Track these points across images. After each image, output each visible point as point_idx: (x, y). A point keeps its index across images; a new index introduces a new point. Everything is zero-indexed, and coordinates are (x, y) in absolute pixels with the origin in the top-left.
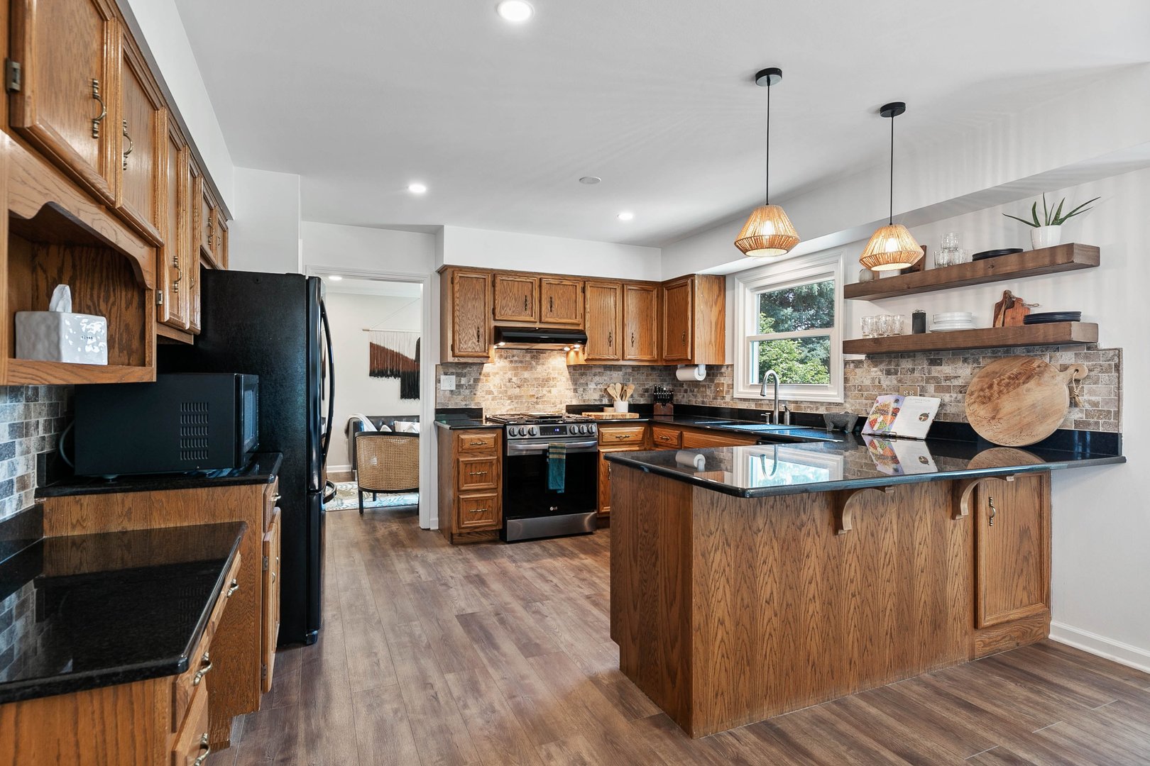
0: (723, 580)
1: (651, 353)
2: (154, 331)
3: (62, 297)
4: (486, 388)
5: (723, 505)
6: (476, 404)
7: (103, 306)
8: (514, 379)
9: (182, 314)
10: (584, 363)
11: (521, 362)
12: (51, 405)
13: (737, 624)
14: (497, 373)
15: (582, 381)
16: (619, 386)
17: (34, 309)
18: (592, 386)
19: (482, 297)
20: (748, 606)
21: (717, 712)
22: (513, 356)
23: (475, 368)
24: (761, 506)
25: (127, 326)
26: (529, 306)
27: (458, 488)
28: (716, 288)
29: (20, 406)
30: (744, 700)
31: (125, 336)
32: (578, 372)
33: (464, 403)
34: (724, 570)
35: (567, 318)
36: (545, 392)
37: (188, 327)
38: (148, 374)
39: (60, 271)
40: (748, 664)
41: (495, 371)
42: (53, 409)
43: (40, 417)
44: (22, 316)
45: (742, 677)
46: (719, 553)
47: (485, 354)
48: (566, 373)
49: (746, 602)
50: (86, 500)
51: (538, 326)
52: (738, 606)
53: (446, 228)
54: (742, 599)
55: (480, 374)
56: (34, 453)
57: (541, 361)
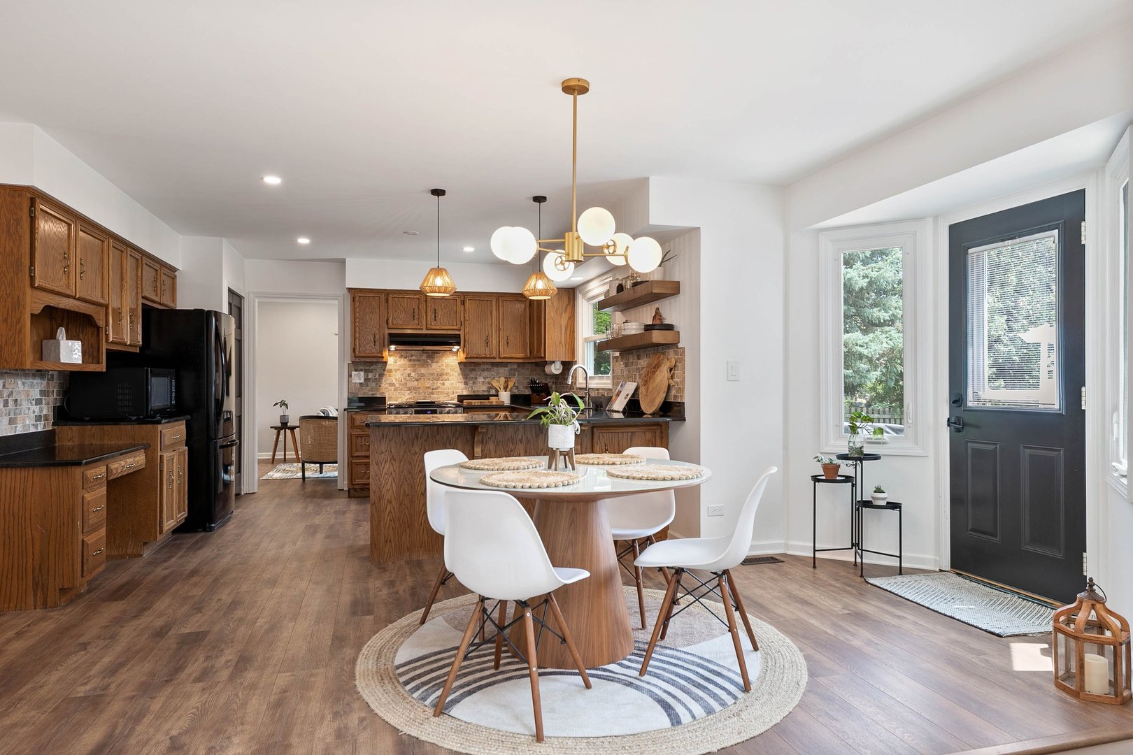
0: (390, 479)
1: (525, 353)
2: (104, 347)
3: (61, 333)
4: (388, 382)
5: (391, 438)
6: (381, 394)
7: (81, 336)
8: (413, 374)
9: (125, 337)
10: (465, 361)
11: (419, 360)
12: (60, 383)
13: (401, 504)
14: (399, 370)
15: (471, 376)
16: (503, 379)
17: (51, 339)
18: (481, 380)
19: (377, 311)
20: (408, 495)
21: (387, 551)
22: (412, 356)
23: (380, 365)
24: (417, 439)
25: (92, 345)
26: (416, 317)
27: (351, 454)
28: (565, 300)
29: (45, 383)
30: (405, 546)
31: (91, 350)
32: (469, 367)
33: (371, 393)
34: (391, 473)
35: (449, 325)
36: (439, 385)
37: (128, 343)
38: (102, 367)
39: (62, 321)
40: (409, 527)
41: (397, 368)
42: (61, 385)
43: (55, 389)
44: (45, 342)
45: (404, 533)
46: (388, 464)
47: (380, 355)
48: (458, 369)
49: (407, 493)
50: (74, 428)
51: (424, 332)
52: (402, 494)
53: (348, 261)
54: (404, 491)
55: (384, 370)
56: (52, 405)
57: (436, 359)
